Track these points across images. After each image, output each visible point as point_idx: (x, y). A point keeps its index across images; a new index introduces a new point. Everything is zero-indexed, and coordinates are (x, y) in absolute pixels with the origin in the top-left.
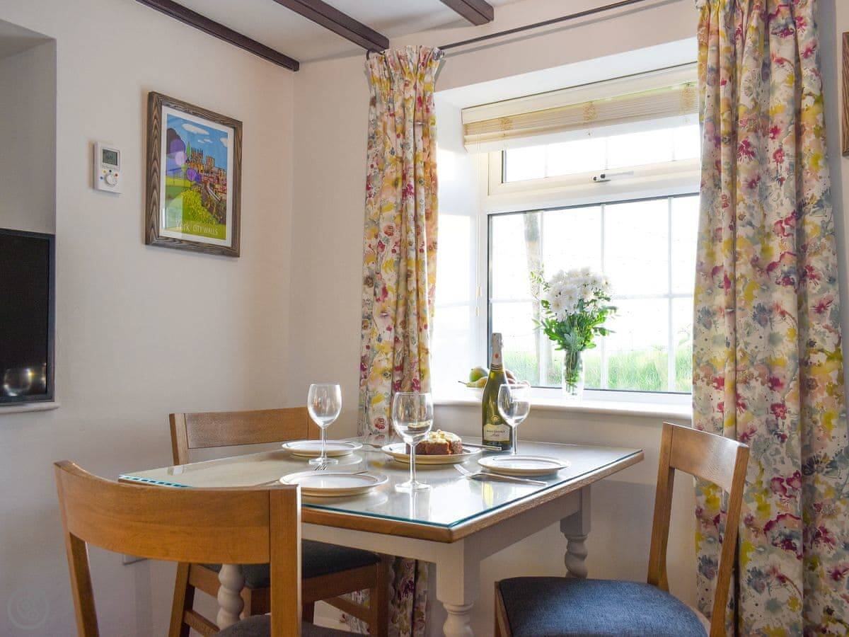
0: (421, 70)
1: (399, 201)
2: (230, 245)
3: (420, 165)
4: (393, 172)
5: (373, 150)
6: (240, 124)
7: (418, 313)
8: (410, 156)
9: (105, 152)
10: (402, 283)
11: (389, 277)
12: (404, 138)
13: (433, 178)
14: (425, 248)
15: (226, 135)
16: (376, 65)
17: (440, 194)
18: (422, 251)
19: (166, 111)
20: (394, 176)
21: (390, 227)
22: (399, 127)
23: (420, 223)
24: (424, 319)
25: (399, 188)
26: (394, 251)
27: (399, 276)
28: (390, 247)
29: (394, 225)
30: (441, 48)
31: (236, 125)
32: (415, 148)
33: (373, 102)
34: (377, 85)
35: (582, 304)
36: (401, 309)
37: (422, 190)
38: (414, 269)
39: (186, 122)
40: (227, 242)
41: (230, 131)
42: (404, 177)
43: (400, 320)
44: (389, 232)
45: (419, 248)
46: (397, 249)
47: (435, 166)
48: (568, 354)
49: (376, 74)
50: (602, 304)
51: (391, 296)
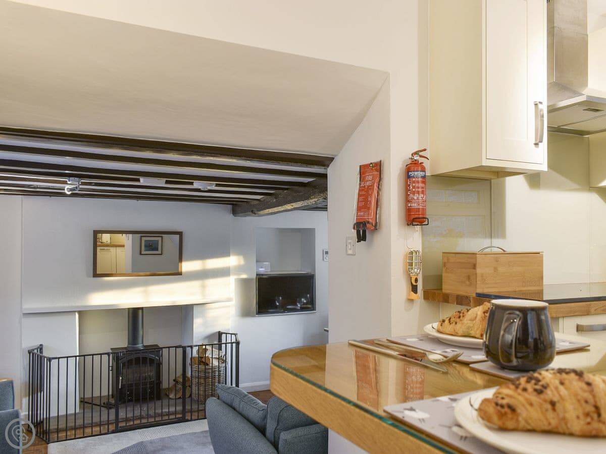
9: (326, 251)
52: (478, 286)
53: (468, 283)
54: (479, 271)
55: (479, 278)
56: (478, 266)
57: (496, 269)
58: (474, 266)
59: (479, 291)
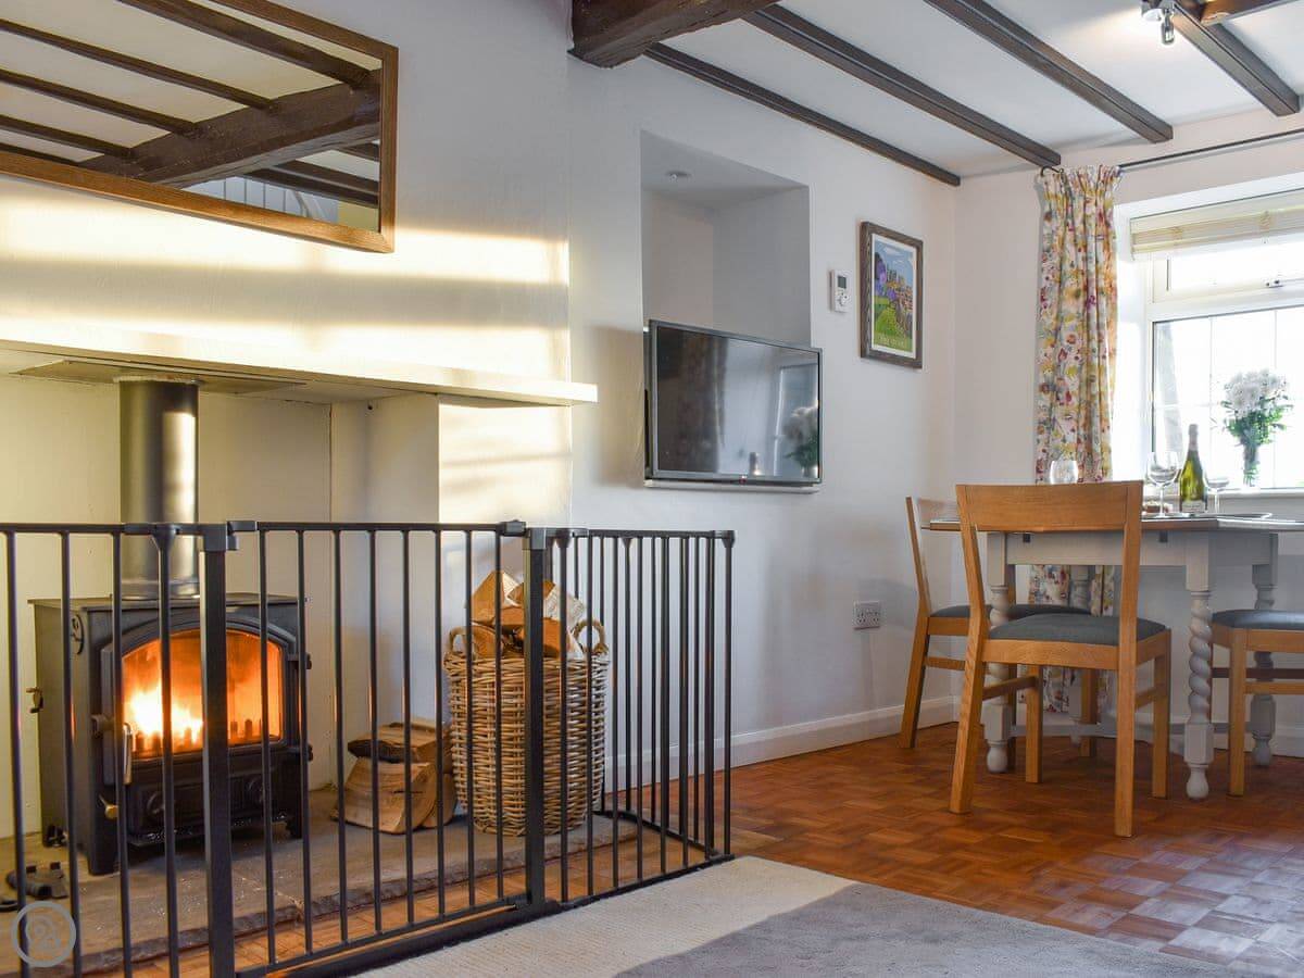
0: (1102, 186)
1: (1081, 311)
2: (914, 357)
3: (1101, 277)
4: (1072, 284)
5: (1048, 263)
6: (921, 243)
7: (1101, 416)
8: (1092, 269)
9: (840, 278)
10: (1084, 388)
11: (1072, 383)
12: (1086, 251)
13: (1113, 288)
14: (1107, 354)
15: (911, 254)
16: (1052, 183)
17: (1120, 302)
18: (1104, 357)
19: (875, 237)
20: (1074, 288)
21: (1072, 336)
22: (1080, 241)
23: (1102, 331)
24: (1107, 420)
25: (1081, 299)
26: (1077, 358)
27: (1081, 381)
28: (1072, 355)
29: (1076, 334)
30: (1121, 166)
31: (918, 245)
32: (1097, 262)
33: (1048, 216)
34: (1053, 201)
35: (1263, 401)
36: (1083, 413)
37: (1103, 300)
38: (1097, 375)
39: (886, 245)
40: (912, 355)
41: (913, 250)
42: (1086, 288)
43: (1082, 422)
44: (1072, 340)
45: (1101, 354)
46: (1079, 355)
47: (1115, 278)
48: (1247, 449)
49: (1052, 190)
50: (1280, 402)
51: (1074, 400)
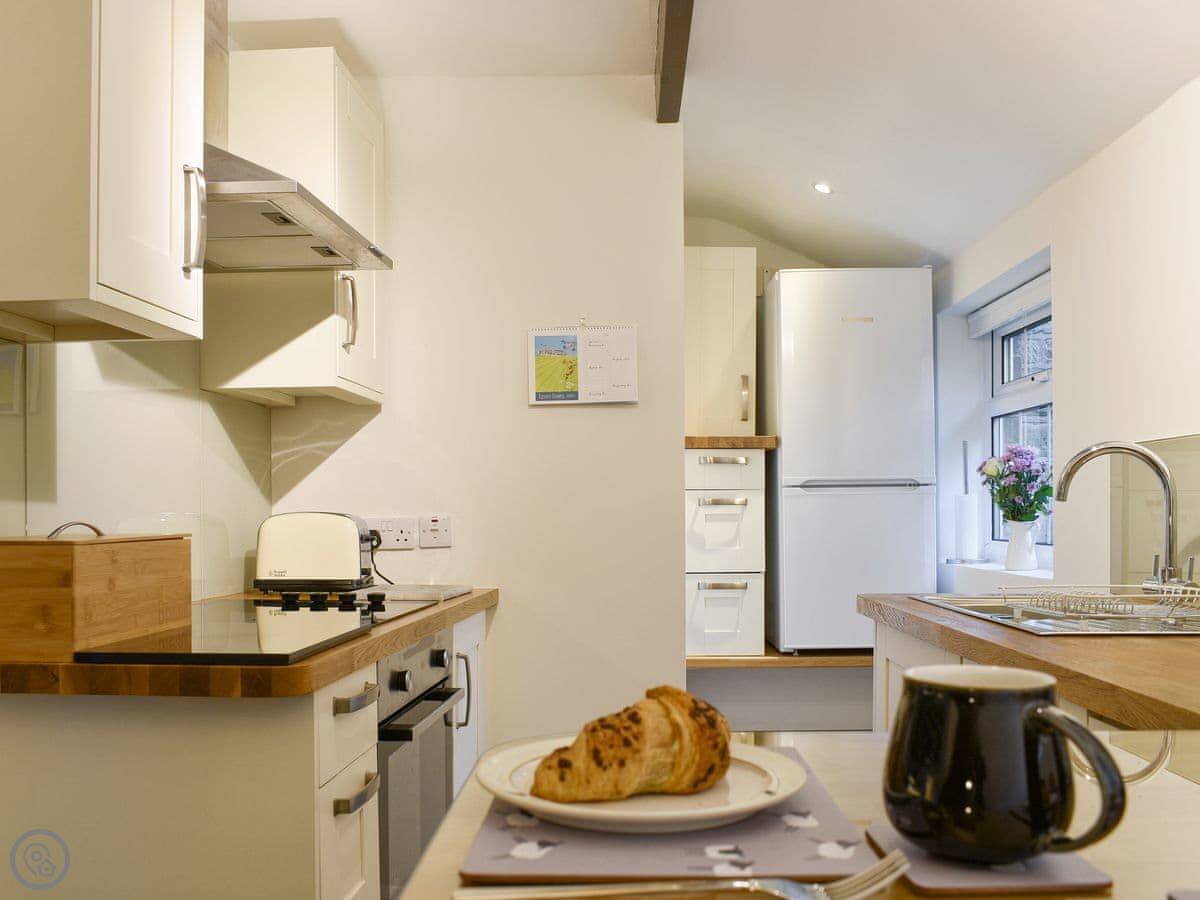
52: (77, 632)
53: (41, 627)
54: (80, 590)
55: (79, 611)
56: (78, 577)
57: (111, 582)
58: (66, 579)
59: (80, 646)
